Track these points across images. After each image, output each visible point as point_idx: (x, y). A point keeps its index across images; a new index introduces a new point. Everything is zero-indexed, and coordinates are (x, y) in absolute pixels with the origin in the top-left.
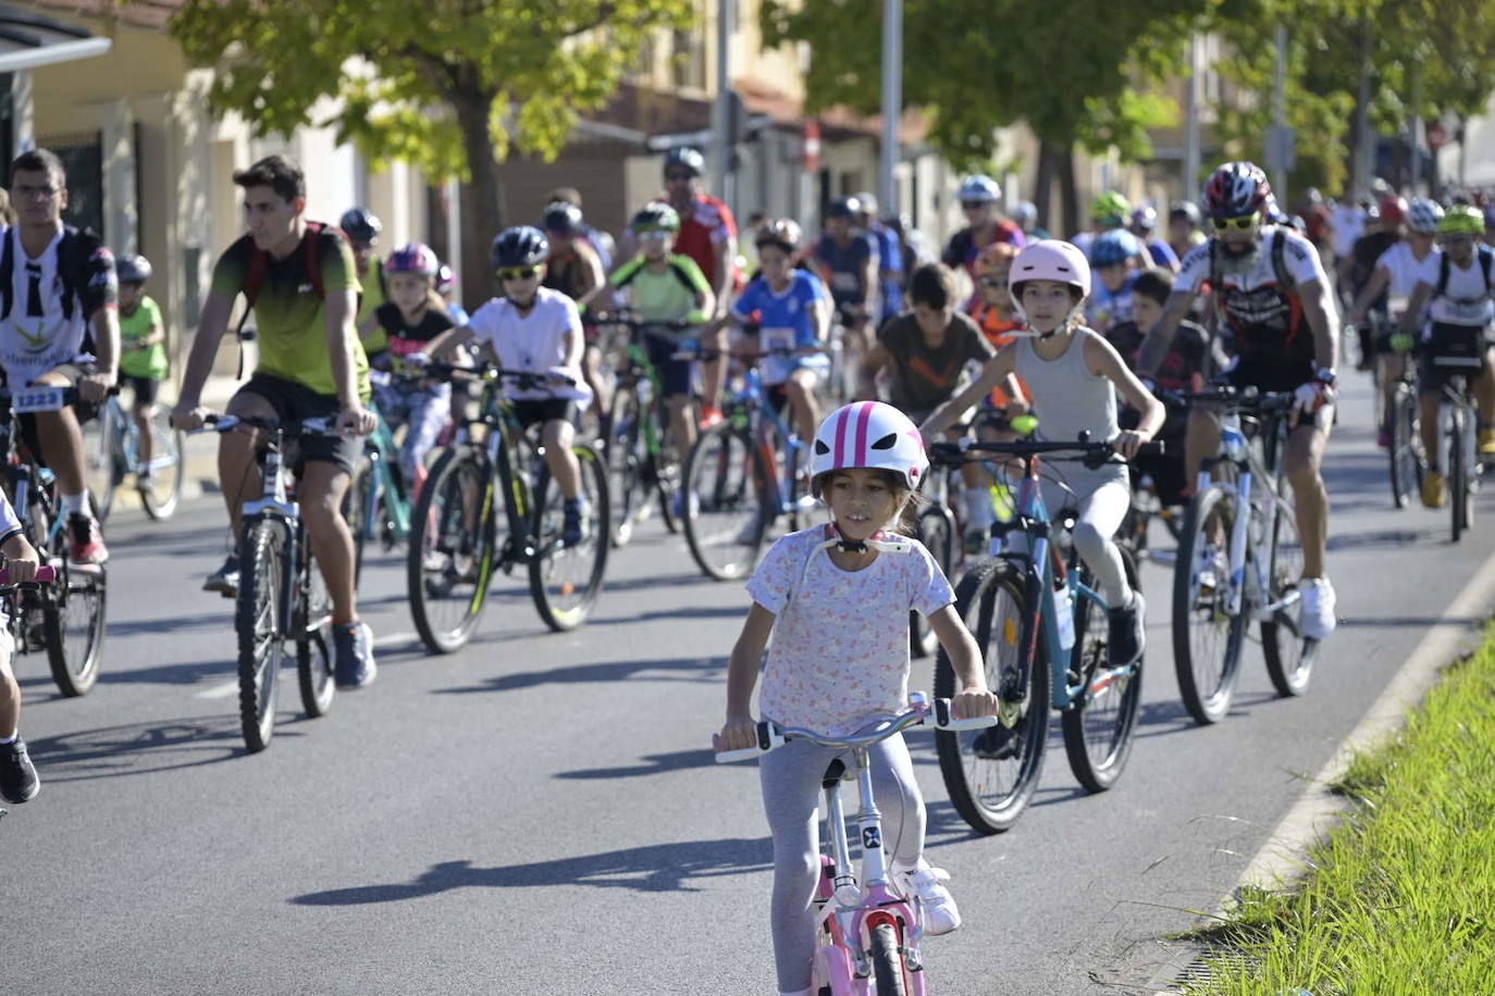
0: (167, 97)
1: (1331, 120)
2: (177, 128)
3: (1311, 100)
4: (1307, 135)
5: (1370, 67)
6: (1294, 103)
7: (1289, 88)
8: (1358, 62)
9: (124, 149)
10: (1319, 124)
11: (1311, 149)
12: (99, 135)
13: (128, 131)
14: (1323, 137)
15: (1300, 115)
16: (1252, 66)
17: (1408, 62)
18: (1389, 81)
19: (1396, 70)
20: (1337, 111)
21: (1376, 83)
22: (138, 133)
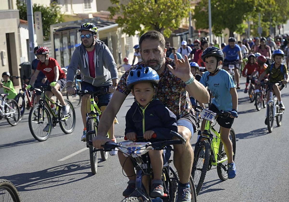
0: (115, 32)
1: (267, 26)
2: (117, 36)
3: (264, 23)
4: (264, 28)
5: (271, 18)
6: (262, 24)
7: (261, 21)
8: (269, 17)
9: (110, 39)
10: (265, 26)
11: (264, 30)
12: (107, 38)
13: (111, 37)
14: (266, 28)
15: (263, 25)
16: (255, 18)
17: (276, 17)
18: (274, 19)
19: (275, 18)
20: (268, 24)
21: (272, 20)
22: (112, 37)
